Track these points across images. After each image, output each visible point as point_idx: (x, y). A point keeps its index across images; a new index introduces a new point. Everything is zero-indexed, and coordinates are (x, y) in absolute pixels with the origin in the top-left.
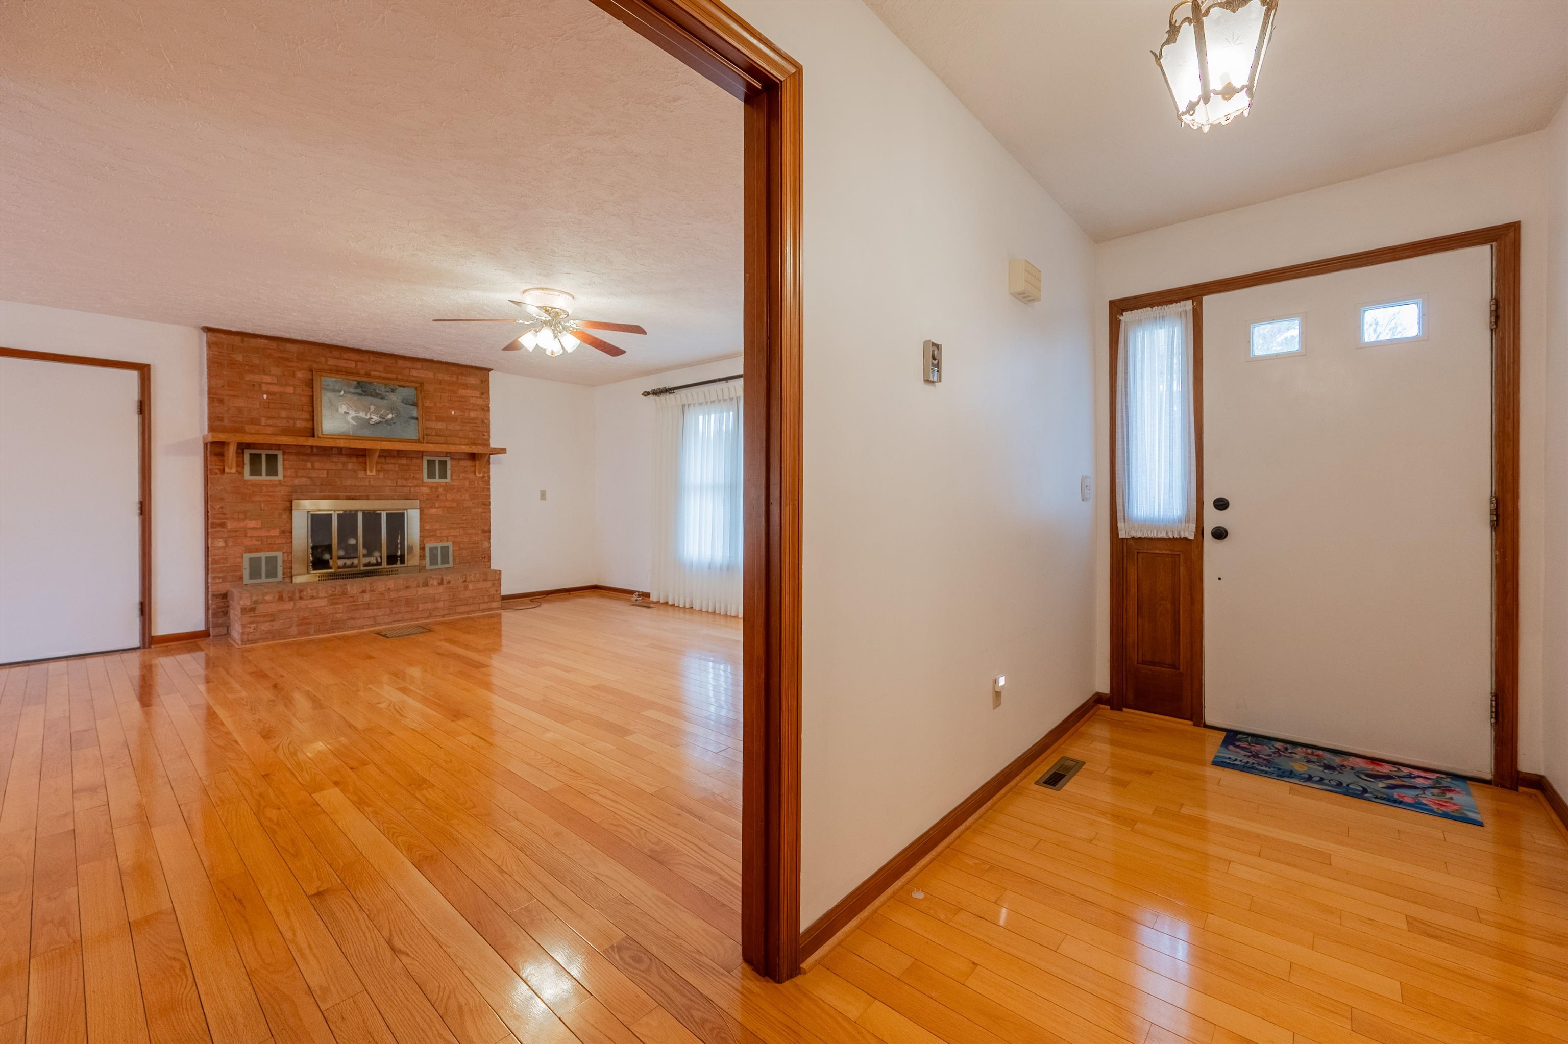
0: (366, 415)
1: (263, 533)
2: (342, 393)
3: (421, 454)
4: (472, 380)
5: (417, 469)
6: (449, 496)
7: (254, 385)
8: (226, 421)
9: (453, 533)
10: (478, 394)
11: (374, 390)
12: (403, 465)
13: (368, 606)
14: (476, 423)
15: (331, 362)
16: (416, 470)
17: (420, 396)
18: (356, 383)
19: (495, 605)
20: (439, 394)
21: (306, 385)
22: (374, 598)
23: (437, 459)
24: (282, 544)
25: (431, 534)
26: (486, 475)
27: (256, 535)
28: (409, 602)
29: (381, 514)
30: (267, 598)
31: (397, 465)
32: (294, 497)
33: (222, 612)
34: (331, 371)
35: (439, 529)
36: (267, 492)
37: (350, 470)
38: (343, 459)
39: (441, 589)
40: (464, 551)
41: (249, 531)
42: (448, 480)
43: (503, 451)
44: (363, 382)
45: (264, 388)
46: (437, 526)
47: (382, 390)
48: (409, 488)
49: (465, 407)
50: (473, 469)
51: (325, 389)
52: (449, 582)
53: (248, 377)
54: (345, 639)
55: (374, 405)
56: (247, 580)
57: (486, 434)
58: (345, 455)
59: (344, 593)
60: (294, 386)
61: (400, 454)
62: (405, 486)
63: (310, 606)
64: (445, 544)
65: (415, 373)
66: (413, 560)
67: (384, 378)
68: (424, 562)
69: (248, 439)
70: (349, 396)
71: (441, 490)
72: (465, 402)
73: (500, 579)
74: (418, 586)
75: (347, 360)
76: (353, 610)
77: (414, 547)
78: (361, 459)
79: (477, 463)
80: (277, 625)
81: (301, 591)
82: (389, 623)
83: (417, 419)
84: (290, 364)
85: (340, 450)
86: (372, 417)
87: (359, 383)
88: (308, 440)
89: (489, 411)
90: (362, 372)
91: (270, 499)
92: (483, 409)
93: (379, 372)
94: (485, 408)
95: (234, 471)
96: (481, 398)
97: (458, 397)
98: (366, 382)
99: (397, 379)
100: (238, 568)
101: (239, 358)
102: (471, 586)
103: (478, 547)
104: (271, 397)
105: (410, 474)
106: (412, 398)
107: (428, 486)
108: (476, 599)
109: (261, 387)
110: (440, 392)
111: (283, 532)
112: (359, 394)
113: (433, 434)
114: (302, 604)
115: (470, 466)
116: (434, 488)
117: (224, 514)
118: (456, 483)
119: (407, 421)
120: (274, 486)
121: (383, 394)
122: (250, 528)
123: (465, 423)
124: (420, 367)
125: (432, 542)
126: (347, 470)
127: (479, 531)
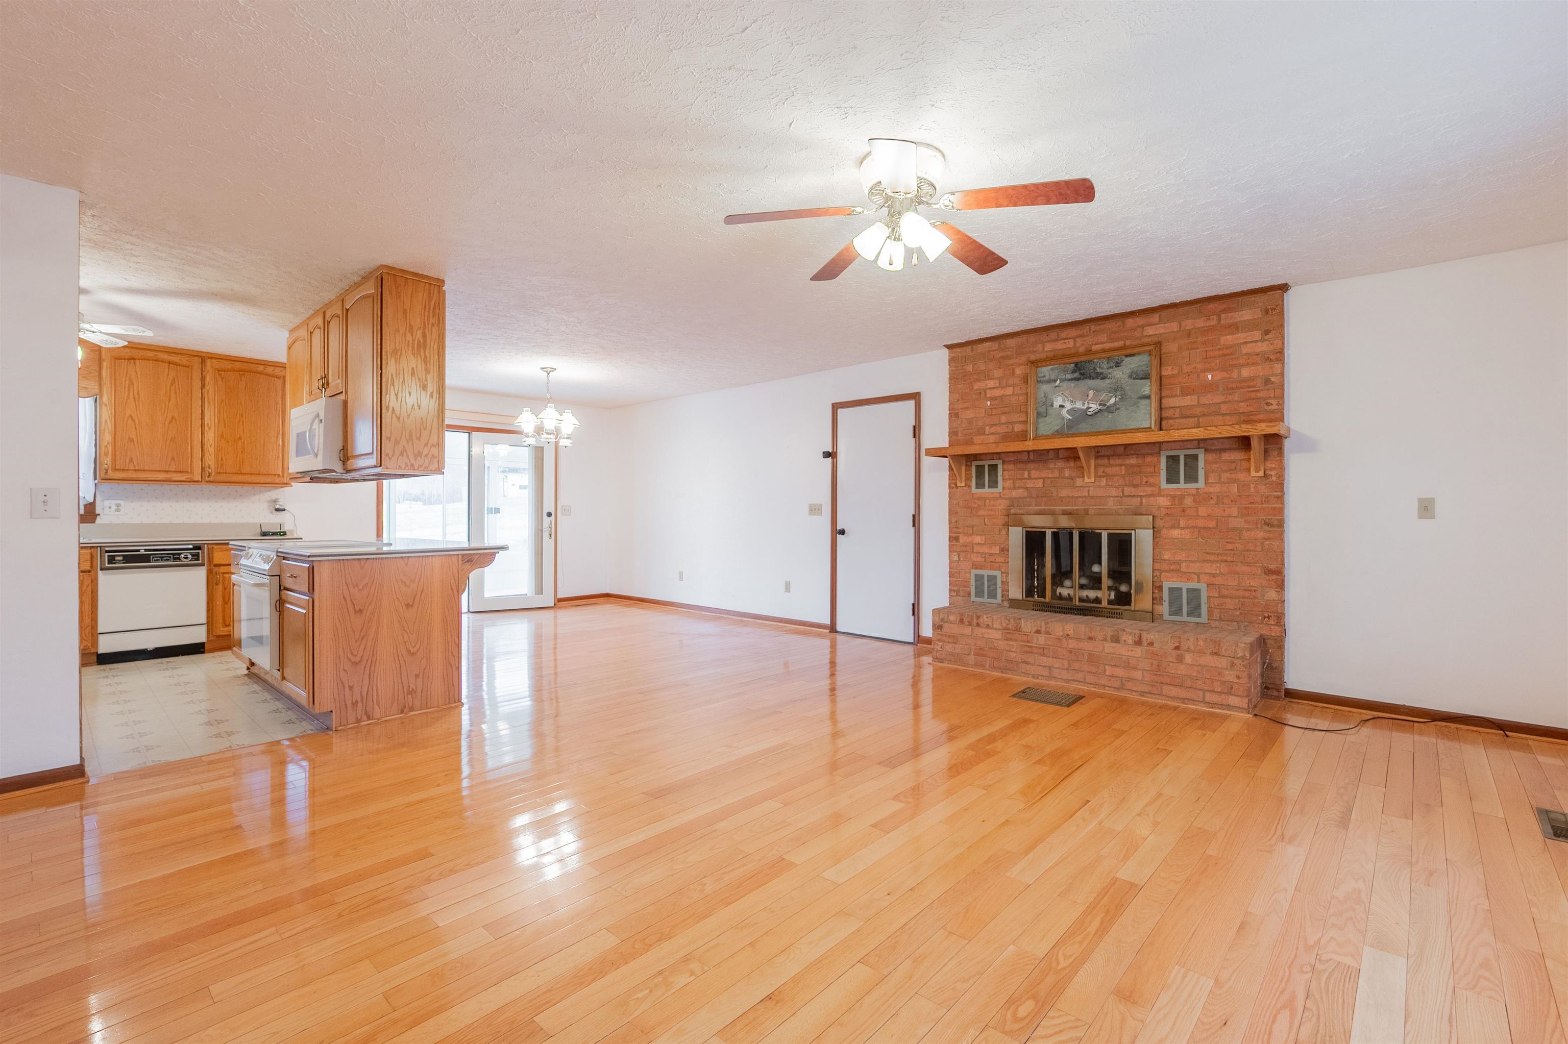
1: (985, 549)
3: (1158, 446)
4: (1246, 315)
5: (1152, 470)
6: (1203, 511)
7: (980, 393)
8: (960, 434)
9: (1209, 568)
10: (1257, 335)
11: (1095, 369)
12: (1132, 466)
13: (1043, 652)
14: (1252, 387)
15: (1049, 347)
16: (1150, 473)
17: (1156, 363)
18: (1073, 365)
20: (1188, 352)
21: (1021, 382)
22: (1050, 643)
23: (1182, 454)
24: (1001, 563)
25: (1172, 567)
26: (1276, 474)
27: (981, 551)
28: (1092, 659)
29: (1101, 533)
30: (952, 618)
31: (1123, 467)
32: (1012, 511)
34: (1047, 358)
35: (1186, 561)
36: (989, 506)
37: (1067, 478)
38: (1060, 464)
39: (1138, 651)
40: (1228, 600)
41: (975, 546)
42: (1202, 484)
44: (1081, 362)
45: (989, 394)
46: (1181, 556)
47: (1103, 367)
48: (1139, 499)
49: (1234, 362)
50: (1245, 464)
51: (1041, 382)
52: (1151, 644)
53: (977, 386)
55: (1093, 389)
56: (974, 597)
57: (1276, 400)
58: (1062, 458)
59: (1018, 629)
60: (1014, 385)
61: (1128, 449)
62: (1134, 496)
63: (986, 636)
64: (1194, 585)
65: (1150, 331)
66: (1142, 602)
67: (1108, 350)
68: (1158, 607)
69: (976, 450)
70: (1065, 384)
71: (1188, 501)
72: (1231, 354)
75: (1064, 339)
76: (1027, 652)
77: (1145, 585)
78: (1077, 463)
79: (1254, 452)
80: (958, 649)
83: (1148, 397)
84: (1010, 362)
85: (1057, 450)
86: (1091, 405)
87: (1076, 365)
88: (1024, 445)
90: (1081, 349)
91: (992, 513)
92: (1269, 359)
93: (1102, 343)
94: (1272, 357)
95: (963, 484)
96: (1266, 340)
97: (1219, 349)
98: (1085, 362)
99: (1124, 347)
100: (967, 583)
101: (970, 368)
103: (1255, 598)
104: (993, 403)
105: (1141, 479)
106: (1144, 368)
107: (1167, 496)
108: (1200, 682)
109: (985, 394)
110: (1188, 349)
111: (1002, 550)
112: (1077, 379)
113: (1177, 415)
114: (980, 631)
115: (1241, 460)
116: (1177, 499)
117: (957, 528)
118: (1214, 489)
119: (1136, 403)
120: (996, 499)
121: (1105, 371)
122: (976, 544)
123: (1232, 389)
124: (1157, 319)
125: (1174, 580)
126: (1064, 478)
127: (1259, 571)
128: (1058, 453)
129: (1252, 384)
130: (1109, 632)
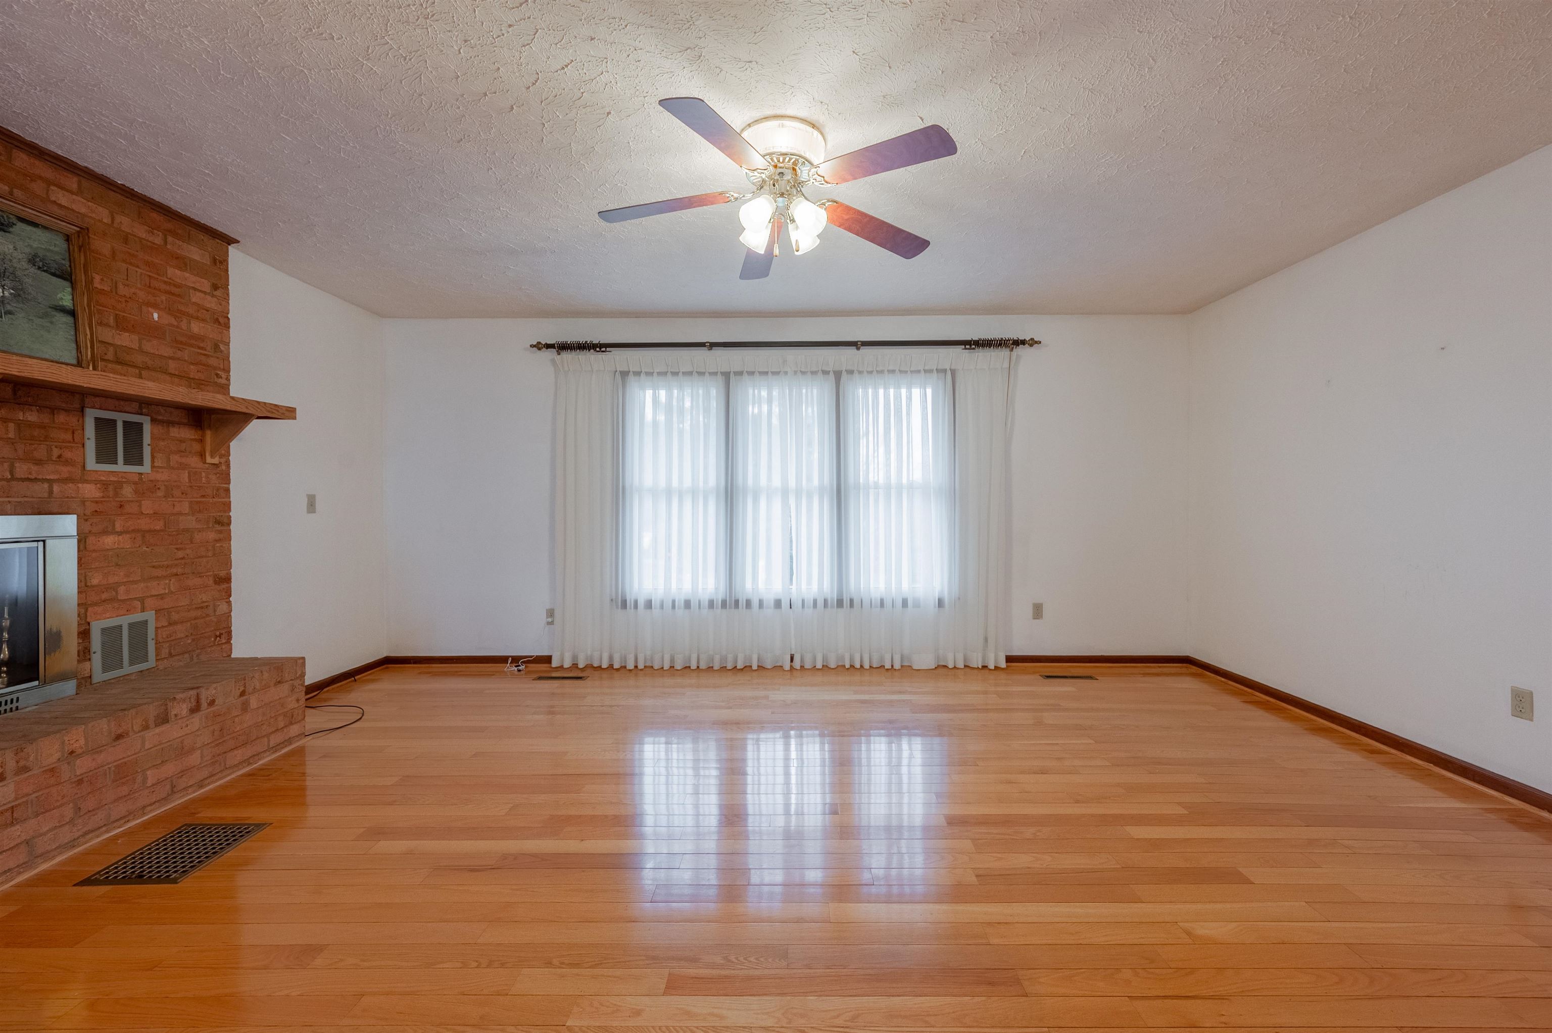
3: (81, 396)
4: (195, 253)
5: (69, 437)
6: (148, 506)
9: (157, 588)
10: (206, 285)
12: (31, 425)
14: (202, 348)
16: (65, 441)
17: (78, 260)
19: (295, 729)
20: (124, 266)
23: (120, 418)
25: (104, 596)
26: (223, 460)
28: (123, 773)
31: (11, 426)
35: (124, 583)
39: (196, 721)
40: (179, 627)
42: (146, 468)
46: (118, 576)
48: (46, 485)
49: (182, 308)
50: (196, 447)
52: (212, 703)
57: (222, 368)
62: (36, 480)
64: (137, 617)
65: (63, 198)
66: (61, 665)
68: (89, 664)
71: (127, 492)
72: (179, 296)
73: (303, 676)
74: (146, 727)
77: (63, 634)
79: (209, 434)
82: (72, 844)
83: (71, 314)
89: (227, 326)
92: (217, 321)
94: (221, 320)
96: (213, 296)
97: (165, 282)
102: (254, 703)
103: (208, 615)
105: (49, 450)
106: (57, 257)
107: (96, 482)
108: (264, 727)
110: (124, 261)
115: (191, 440)
116: (110, 486)
118: (163, 476)
119: (45, 315)
123: (181, 343)
125: (108, 615)
127: (211, 582)
129: (202, 345)
130: (152, 711)
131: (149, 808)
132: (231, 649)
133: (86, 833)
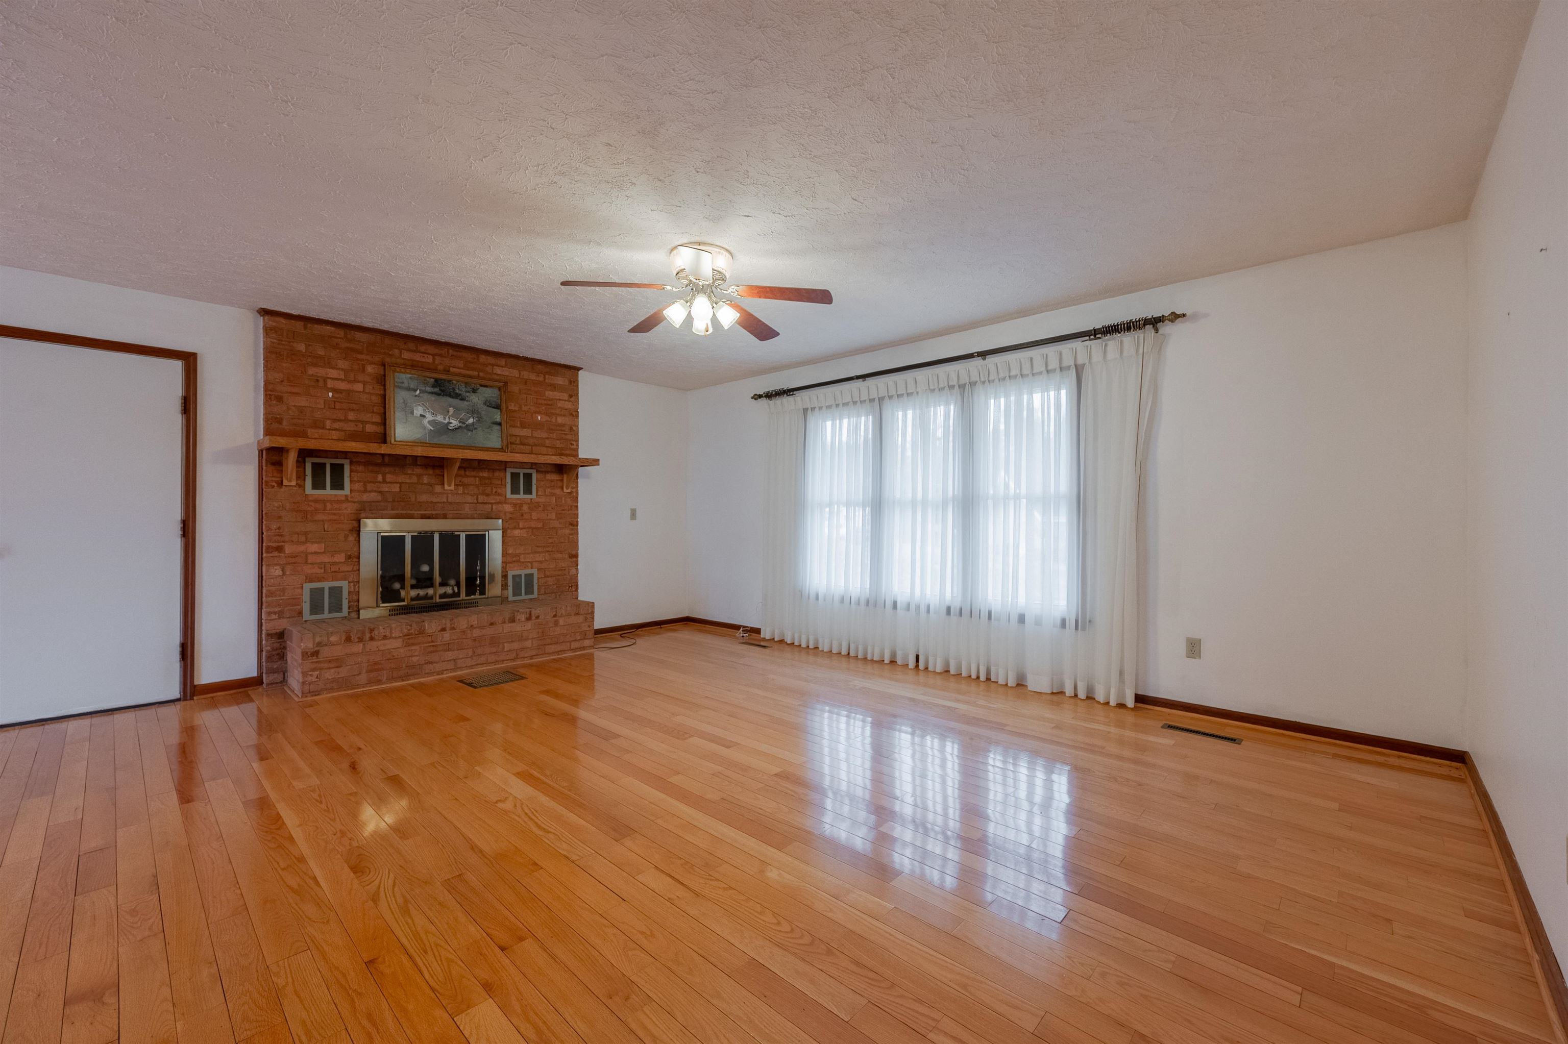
0: (445, 418)
1: (326, 559)
2: (418, 392)
3: (504, 465)
4: (560, 381)
5: (500, 482)
6: (535, 515)
7: (318, 381)
8: (285, 423)
9: (539, 557)
10: (565, 396)
11: (454, 389)
12: (484, 478)
13: (448, 647)
14: (562, 430)
15: (406, 355)
16: (498, 485)
17: (504, 398)
18: (432, 380)
19: (587, 643)
20: (525, 396)
21: (378, 383)
22: (455, 637)
23: (522, 472)
24: (348, 571)
25: (514, 559)
26: (574, 490)
27: (318, 561)
28: (494, 641)
29: (459, 535)
30: (333, 639)
31: (477, 479)
32: (363, 515)
33: (278, 654)
34: (405, 366)
35: (523, 554)
36: (331, 510)
37: (426, 484)
38: (418, 470)
39: (529, 625)
40: (549, 579)
41: (310, 557)
42: (534, 496)
43: (595, 462)
44: (441, 380)
45: (330, 384)
46: (520, 550)
47: (462, 389)
48: (490, 506)
49: (553, 411)
50: (560, 484)
51: (399, 387)
52: (538, 617)
53: (311, 371)
54: (420, 687)
55: (454, 407)
56: (307, 615)
57: (575, 444)
58: (420, 465)
59: (421, 632)
60: (365, 383)
61: (481, 464)
62: (486, 503)
63: (382, 648)
64: (528, 571)
65: (498, 370)
66: (494, 590)
67: (464, 376)
68: (506, 592)
69: (312, 445)
70: (425, 396)
72: (551, 405)
73: (593, 613)
74: (504, 622)
75: (422, 353)
76: (431, 652)
77: (496, 575)
78: (438, 471)
79: (565, 476)
80: (344, 672)
81: (371, 630)
82: (471, 667)
83: (500, 424)
84: (359, 356)
85: (415, 458)
86: (451, 421)
87: (436, 380)
88: (381, 447)
89: (577, 416)
90: (440, 367)
91: (335, 517)
92: (572, 414)
93: (459, 368)
94: (574, 414)
95: (294, 483)
96: (570, 401)
97: (544, 400)
98: (445, 380)
99: (478, 377)
100: (297, 601)
101: (302, 347)
102: (561, 622)
103: (565, 575)
104: (337, 396)
105: (492, 490)
106: (495, 399)
107: (511, 503)
108: (568, 637)
109: (325, 383)
110: (525, 394)
111: (349, 557)
112: (439, 395)
113: (518, 442)
114: (373, 645)
115: (557, 480)
116: (518, 505)
117: (281, 536)
118: (542, 500)
119: (490, 427)
120: (339, 502)
121: (464, 394)
122: (312, 553)
123: (552, 429)
124: (504, 363)
125: (516, 568)
126: (422, 484)
127: (567, 556)
128: (416, 460)
130: (507, 615)
131: (505, 662)
132: (578, 595)
133: (477, 665)
